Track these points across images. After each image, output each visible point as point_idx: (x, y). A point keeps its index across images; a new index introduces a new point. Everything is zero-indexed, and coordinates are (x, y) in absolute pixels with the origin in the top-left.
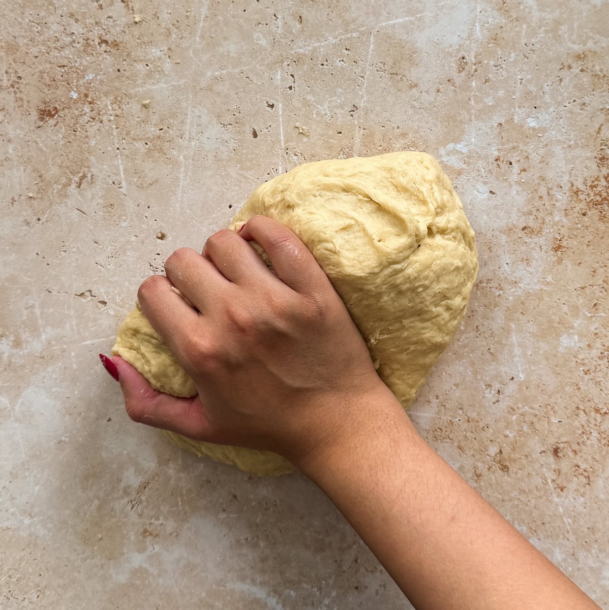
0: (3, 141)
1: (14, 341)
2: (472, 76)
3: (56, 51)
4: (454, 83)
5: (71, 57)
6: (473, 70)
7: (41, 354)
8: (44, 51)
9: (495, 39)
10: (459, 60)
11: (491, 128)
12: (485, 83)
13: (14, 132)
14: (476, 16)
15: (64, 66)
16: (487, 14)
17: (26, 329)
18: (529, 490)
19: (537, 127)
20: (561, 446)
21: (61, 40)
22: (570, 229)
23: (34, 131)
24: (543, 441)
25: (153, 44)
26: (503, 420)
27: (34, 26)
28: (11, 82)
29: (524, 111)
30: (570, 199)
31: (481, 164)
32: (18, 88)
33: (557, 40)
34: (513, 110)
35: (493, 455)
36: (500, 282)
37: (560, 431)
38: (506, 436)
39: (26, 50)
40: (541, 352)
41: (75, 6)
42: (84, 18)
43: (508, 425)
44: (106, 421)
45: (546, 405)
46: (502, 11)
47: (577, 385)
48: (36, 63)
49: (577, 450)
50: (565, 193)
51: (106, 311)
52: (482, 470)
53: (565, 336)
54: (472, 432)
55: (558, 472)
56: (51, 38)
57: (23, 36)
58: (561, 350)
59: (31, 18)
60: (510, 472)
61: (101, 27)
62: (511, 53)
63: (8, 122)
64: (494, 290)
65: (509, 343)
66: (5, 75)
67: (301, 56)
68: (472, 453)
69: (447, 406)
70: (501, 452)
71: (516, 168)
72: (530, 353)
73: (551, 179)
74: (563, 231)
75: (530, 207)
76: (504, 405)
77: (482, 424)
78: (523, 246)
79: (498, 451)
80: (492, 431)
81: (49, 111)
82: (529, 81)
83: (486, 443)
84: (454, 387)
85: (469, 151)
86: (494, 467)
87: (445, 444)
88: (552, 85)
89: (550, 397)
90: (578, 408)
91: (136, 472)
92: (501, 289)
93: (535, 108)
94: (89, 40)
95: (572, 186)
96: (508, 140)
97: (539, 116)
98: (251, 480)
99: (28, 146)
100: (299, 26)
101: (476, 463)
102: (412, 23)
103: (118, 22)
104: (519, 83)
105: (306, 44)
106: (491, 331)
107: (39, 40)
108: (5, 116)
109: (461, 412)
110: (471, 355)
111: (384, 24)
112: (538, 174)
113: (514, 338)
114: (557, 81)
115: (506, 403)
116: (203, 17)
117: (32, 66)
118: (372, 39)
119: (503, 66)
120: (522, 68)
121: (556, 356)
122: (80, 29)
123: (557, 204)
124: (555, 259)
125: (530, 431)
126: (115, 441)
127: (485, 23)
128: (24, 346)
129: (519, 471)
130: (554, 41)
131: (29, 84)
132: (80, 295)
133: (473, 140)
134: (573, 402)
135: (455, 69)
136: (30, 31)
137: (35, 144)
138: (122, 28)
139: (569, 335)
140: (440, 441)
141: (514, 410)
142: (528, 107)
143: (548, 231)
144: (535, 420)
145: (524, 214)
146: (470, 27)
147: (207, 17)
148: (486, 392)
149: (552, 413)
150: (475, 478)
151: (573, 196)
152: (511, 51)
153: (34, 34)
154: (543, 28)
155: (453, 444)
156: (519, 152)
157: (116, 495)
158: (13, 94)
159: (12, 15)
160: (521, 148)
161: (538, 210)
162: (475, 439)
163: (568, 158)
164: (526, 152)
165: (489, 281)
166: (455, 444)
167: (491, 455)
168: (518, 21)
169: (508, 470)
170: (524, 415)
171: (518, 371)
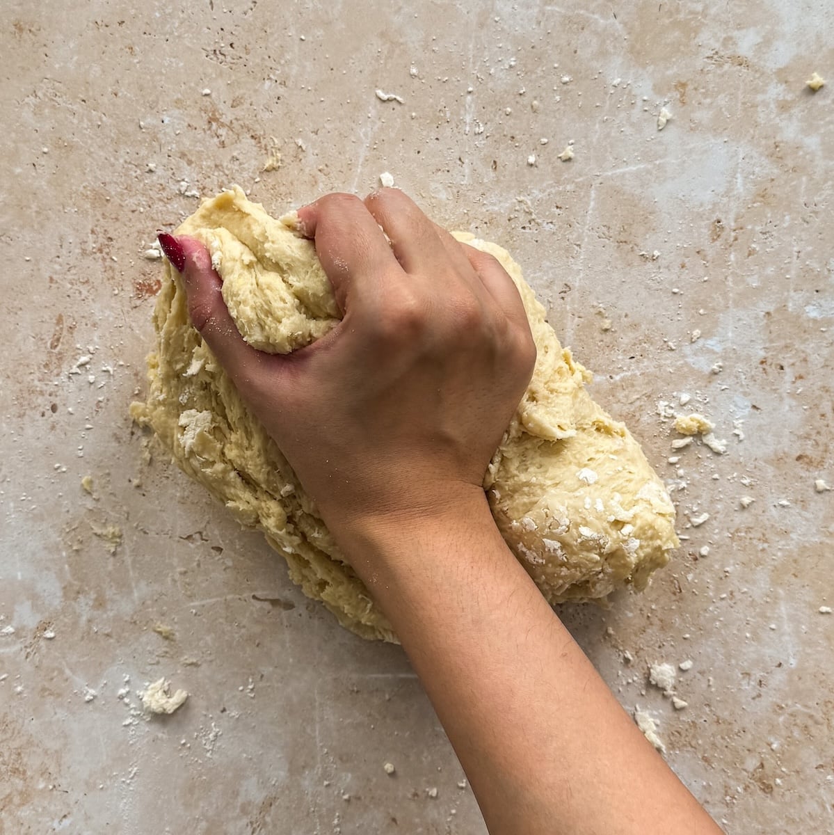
0: (86, 325)
1: (96, 600)
2: (731, 246)
3: (161, 203)
4: (705, 256)
5: (182, 212)
6: (732, 239)
7: (132, 618)
8: (144, 203)
9: (763, 196)
10: (713, 223)
11: (756, 318)
12: (749, 255)
13: (101, 313)
14: (738, 164)
15: (171, 224)
16: (753, 162)
17: (112, 584)
18: (800, 819)
19: (819, 318)
21: (168, 190)
23: (128, 312)
24: (821, 752)
25: (292, 196)
26: (765, 722)
27: (131, 169)
28: (98, 245)
29: (800, 295)
31: (740, 367)
32: (107, 254)
34: (786, 294)
35: (751, 770)
36: (765, 532)
38: (770, 745)
39: (120, 202)
40: (820, 629)
41: (188, 143)
42: (200, 159)
43: (773, 729)
44: (219, 712)
45: (826, 702)
46: (773, 158)
48: (133, 220)
51: (222, 561)
52: (735, 790)
54: (723, 738)
56: (154, 186)
57: (116, 183)
59: (127, 157)
60: (774, 793)
61: (223, 172)
62: (785, 216)
63: (93, 300)
64: (755, 542)
65: (776, 616)
66: (90, 235)
67: (494, 216)
68: (723, 767)
70: (762, 766)
71: (789, 374)
72: (804, 630)
75: (808, 428)
76: (765, 702)
77: (736, 727)
78: (797, 482)
79: (758, 764)
80: (749, 736)
81: (149, 285)
82: (810, 255)
83: (741, 753)
84: (698, 676)
85: (724, 349)
86: (752, 787)
87: (684, 754)
89: (831, 691)
91: (258, 784)
92: (766, 541)
93: (817, 291)
94: (206, 190)
96: (779, 336)
97: (822, 302)
98: (416, 798)
99: (121, 332)
100: (492, 174)
101: (727, 780)
102: (649, 172)
103: (246, 166)
104: (795, 258)
105: (501, 199)
106: (750, 599)
107: (138, 187)
108: (89, 291)
109: (707, 709)
110: (723, 632)
111: (610, 174)
112: (819, 383)
113: (783, 608)
115: (770, 699)
116: (361, 160)
117: (127, 223)
118: (593, 194)
119: (773, 233)
120: (800, 236)
122: (194, 175)
125: (802, 738)
126: (231, 740)
127: (749, 174)
128: (109, 607)
129: (787, 793)
131: (122, 247)
132: (186, 539)
133: (730, 334)
135: (707, 237)
136: (125, 175)
137: (129, 330)
138: (250, 174)
140: (677, 749)
141: (782, 708)
142: (807, 291)
143: (831, 462)
144: (810, 722)
145: (800, 437)
146: (729, 179)
147: (367, 160)
148: (743, 683)
150: (727, 801)
152: (786, 213)
153: (131, 179)
154: (830, 183)
155: (696, 753)
156: (794, 352)
157: (230, 815)
158: (100, 262)
159: (102, 153)
160: (796, 347)
161: (818, 433)
162: (727, 747)
164: (803, 352)
165: (749, 530)
166: (699, 754)
167: (748, 770)
168: (795, 171)
169: (772, 790)
170: (795, 716)
171: (788, 655)
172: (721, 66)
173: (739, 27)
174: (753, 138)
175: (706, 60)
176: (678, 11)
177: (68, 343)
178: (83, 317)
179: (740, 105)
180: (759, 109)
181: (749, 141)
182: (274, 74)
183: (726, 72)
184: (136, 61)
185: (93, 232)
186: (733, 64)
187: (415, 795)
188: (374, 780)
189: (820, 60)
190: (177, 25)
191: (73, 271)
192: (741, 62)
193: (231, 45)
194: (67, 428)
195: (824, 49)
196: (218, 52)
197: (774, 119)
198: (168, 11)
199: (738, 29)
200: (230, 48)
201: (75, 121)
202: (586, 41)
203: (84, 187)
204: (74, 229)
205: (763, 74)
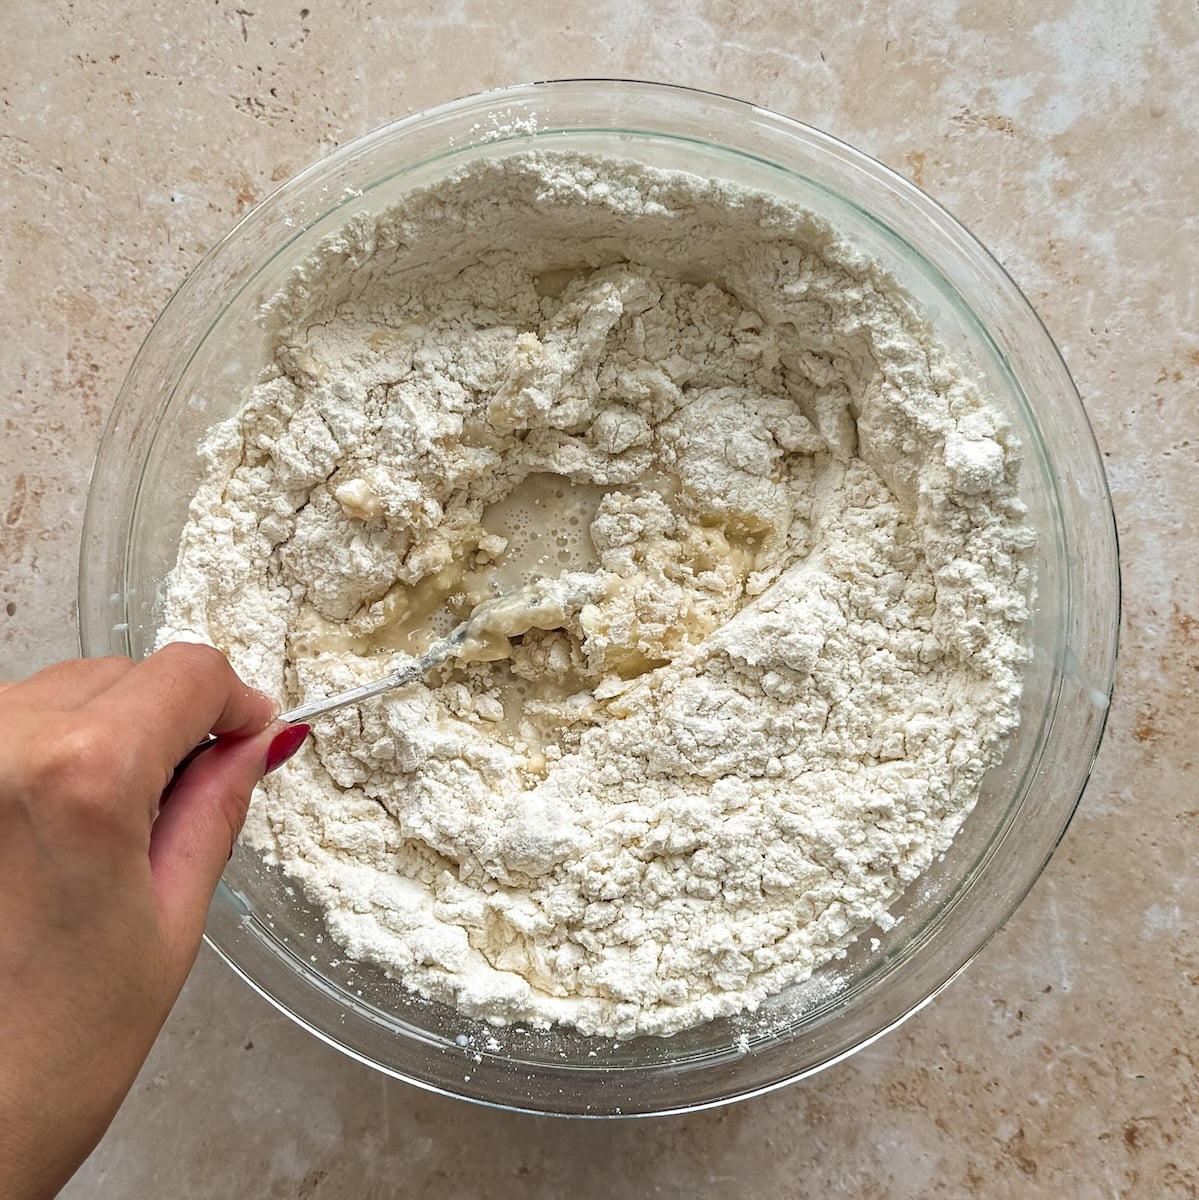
0: (59, 490)
8: (144, 316)
13: (80, 474)
16: (1017, 268)
20: (1142, 1125)
22: (1169, 696)
24: (1106, 1115)
26: (1028, 1071)
27: (126, 267)
28: (78, 375)
30: (1171, 637)
32: (91, 388)
33: (1154, 323)
35: (1007, 1140)
37: (1142, 1096)
38: (1033, 1103)
39: (109, 313)
40: (1106, 939)
41: (207, 230)
43: (1038, 1081)
44: (242, 1049)
45: (1114, 1044)
46: (1047, 264)
47: (1176, 1006)
48: (128, 340)
49: (1173, 1135)
50: (1163, 625)
52: (984, 1168)
53: (1155, 907)
54: (965, 1093)
55: (1134, 1177)
56: (159, 292)
57: (104, 287)
58: (1147, 934)
59: (120, 250)
60: (1039, 1174)
63: (69, 454)
65: (1043, 918)
66: (66, 361)
68: (965, 1134)
69: (918, 1039)
70: (1021, 1134)
72: (1084, 940)
73: (1136, 596)
74: (1156, 699)
76: (1030, 1040)
77: (985, 1078)
79: (1016, 1131)
80: (1005, 1091)
82: (1097, 403)
83: (992, 1115)
86: (1007, 1164)
87: (910, 1115)
88: (1142, 412)
89: (1122, 1027)
90: (1177, 1052)
91: (298, 1151)
93: (1108, 454)
95: (1178, 610)
97: (1115, 470)
98: (525, 1175)
101: (971, 1153)
107: (136, 293)
108: (63, 441)
109: (943, 1052)
113: (1054, 909)
114: (1152, 403)
115: (1034, 1038)
117: (120, 345)
120: (1084, 375)
121: (1135, 947)
123: (1147, 647)
124: (1138, 755)
125: (1079, 1094)
126: (261, 1089)
129: (1057, 1173)
130: (1149, 325)
131: (112, 379)
134: (1168, 1039)
136: (118, 276)
139: (1163, 905)
140: (900, 1109)
141: (1049, 1051)
143: (1126, 699)
144: (1091, 1072)
148: (995, 1014)
149: (1125, 1059)
150: (970, 1184)
151: (1177, 631)
152: (1064, 342)
153: (127, 282)
154: (1128, 299)
155: (927, 1115)
158: (80, 399)
159: (84, 244)
162: (971, 1106)
163: (1170, 556)
166: (933, 1116)
167: (1002, 1139)
168: (1078, 282)
169: (1036, 1170)
170: (1070, 1063)
171: (1061, 975)
172: (973, 130)
173: (1000, 74)
174: (1018, 234)
175: (952, 121)
176: (912, 50)
177: (31, 514)
178: (55, 479)
179: (1000, 186)
180: (1028, 192)
181: (1013, 238)
182: (334, 134)
183: (980, 139)
184: (135, 112)
185: (70, 356)
186: (990, 127)
187: (524, 1170)
188: (465, 1149)
189: (1116, 123)
190: (194, 61)
191: (41, 413)
192: (1003, 126)
193: (272, 91)
194: (30, 637)
195: (1122, 106)
196: (253, 101)
197: (1049, 207)
198: (182, 42)
199: (999, 78)
200: (271, 96)
201: (47, 198)
202: (781, 93)
203: (59, 292)
204: (44, 352)
205: (1033, 142)
